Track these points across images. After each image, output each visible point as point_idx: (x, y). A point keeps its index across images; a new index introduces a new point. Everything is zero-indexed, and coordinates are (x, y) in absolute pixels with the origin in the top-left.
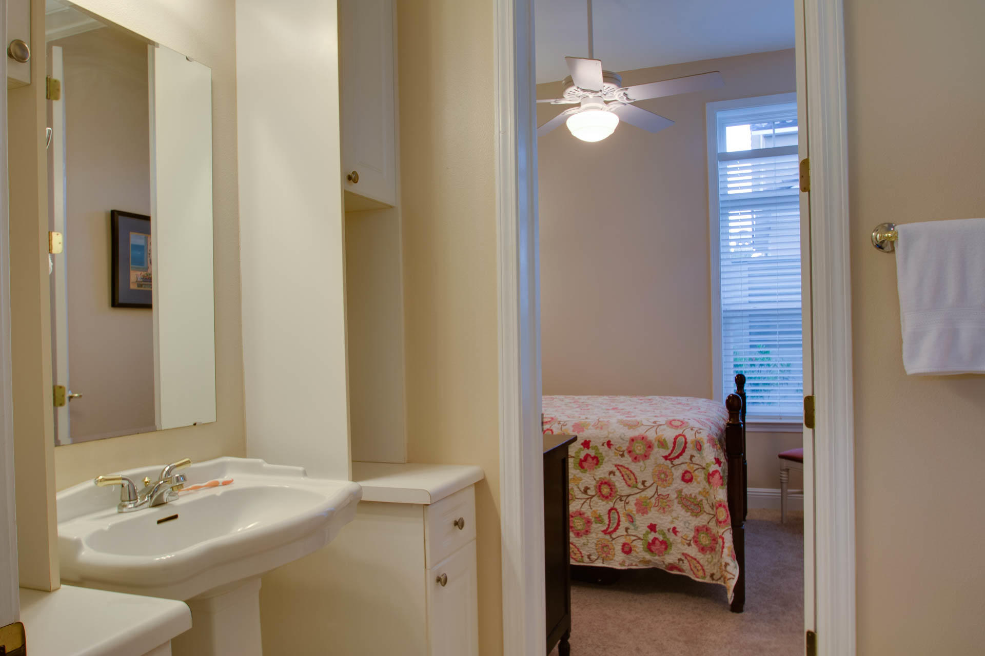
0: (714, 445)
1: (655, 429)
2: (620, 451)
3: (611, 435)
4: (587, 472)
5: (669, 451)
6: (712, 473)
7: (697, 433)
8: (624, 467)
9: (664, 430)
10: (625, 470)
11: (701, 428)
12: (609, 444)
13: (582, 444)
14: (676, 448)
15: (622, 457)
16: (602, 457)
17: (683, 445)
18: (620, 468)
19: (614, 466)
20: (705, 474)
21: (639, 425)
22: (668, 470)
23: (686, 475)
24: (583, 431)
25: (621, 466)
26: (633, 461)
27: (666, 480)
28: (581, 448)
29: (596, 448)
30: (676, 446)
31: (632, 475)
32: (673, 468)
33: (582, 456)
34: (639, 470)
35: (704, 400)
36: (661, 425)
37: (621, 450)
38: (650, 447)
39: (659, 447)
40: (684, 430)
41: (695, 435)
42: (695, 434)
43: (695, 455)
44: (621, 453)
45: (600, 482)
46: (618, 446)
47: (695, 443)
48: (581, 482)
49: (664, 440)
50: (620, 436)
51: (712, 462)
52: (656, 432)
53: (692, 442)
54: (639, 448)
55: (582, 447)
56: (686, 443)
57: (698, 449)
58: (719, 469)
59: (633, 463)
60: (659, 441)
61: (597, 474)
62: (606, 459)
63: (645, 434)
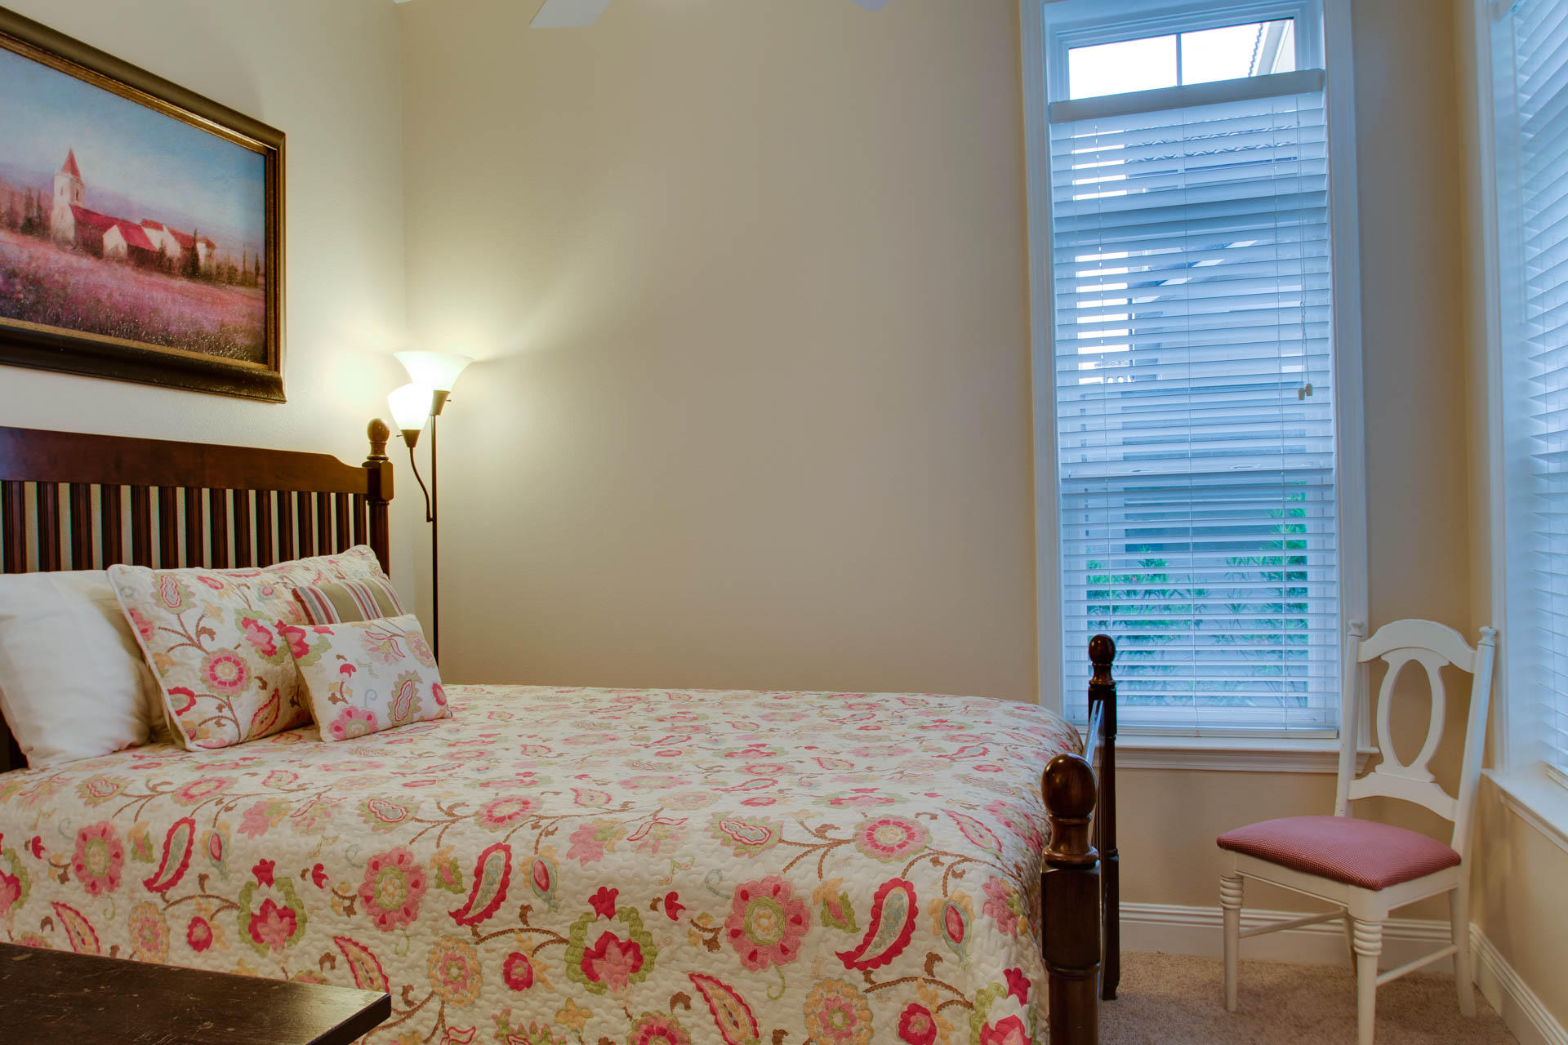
0: (1005, 920)
1: (815, 857)
2: (705, 930)
3: (679, 875)
4: (608, 993)
5: (859, 939)
6: (997, 1030)
7: (950, 877)
8: (718, 983)
9: (846, 861)
10: (722, 992)
11: (966, 853)
12: (672, 904)
13: (592, 900)
14: (881, 927)
15: (710, 950)
16: (651, 944)
17: (904, 919)
18: (704, 984)
19: (686, 977)
20: (974, 1028)
21: (770, 842)
22: (855, 1001)
23: (913, 1019)
24: (598, 856)
25: (709, 978)
26: (744, 964)
27: (849, 1035)
28: (588, 914)
29: (632, 916)
30: (882, 920)
31: (742, 1009)
32: (869, 995)
33: (591, 941)
34: (764, 995)
35: (1009, 705)
36: (839, 843)
37: (710, 927)
38: (797, 920)
39: (826, 925)
40: (911, 864)
41: (945, 886)
42: (945, 878)
43: (941, 954)
44: (709, 936)
45: (644, 1027)
46: (698, 913)
47: (941, 914)
48: (589, 1021)
49: (844, 898)
50: (707, 881)
51: (998, 988)
52: (820, 870)
53: (933, 911)
54: (764, 922)
55: (591, 908)
56: (913, 912)
57: (953, 936)
58: (1020, 1012)
59: (746, 972)
60: (828, 903)
61: (635, 999)
62: (663, 953)
63: (785, 877)
